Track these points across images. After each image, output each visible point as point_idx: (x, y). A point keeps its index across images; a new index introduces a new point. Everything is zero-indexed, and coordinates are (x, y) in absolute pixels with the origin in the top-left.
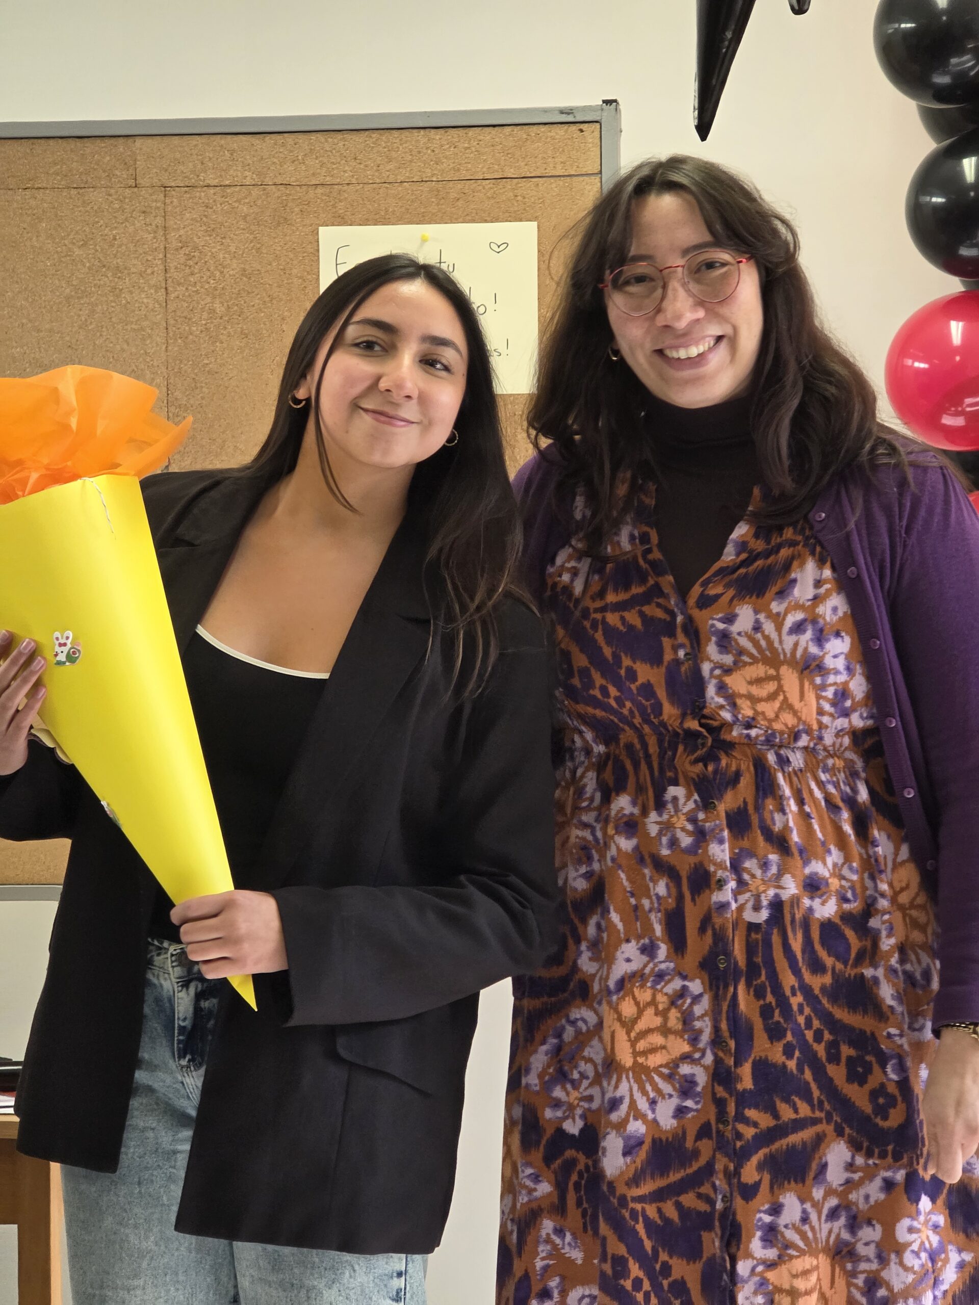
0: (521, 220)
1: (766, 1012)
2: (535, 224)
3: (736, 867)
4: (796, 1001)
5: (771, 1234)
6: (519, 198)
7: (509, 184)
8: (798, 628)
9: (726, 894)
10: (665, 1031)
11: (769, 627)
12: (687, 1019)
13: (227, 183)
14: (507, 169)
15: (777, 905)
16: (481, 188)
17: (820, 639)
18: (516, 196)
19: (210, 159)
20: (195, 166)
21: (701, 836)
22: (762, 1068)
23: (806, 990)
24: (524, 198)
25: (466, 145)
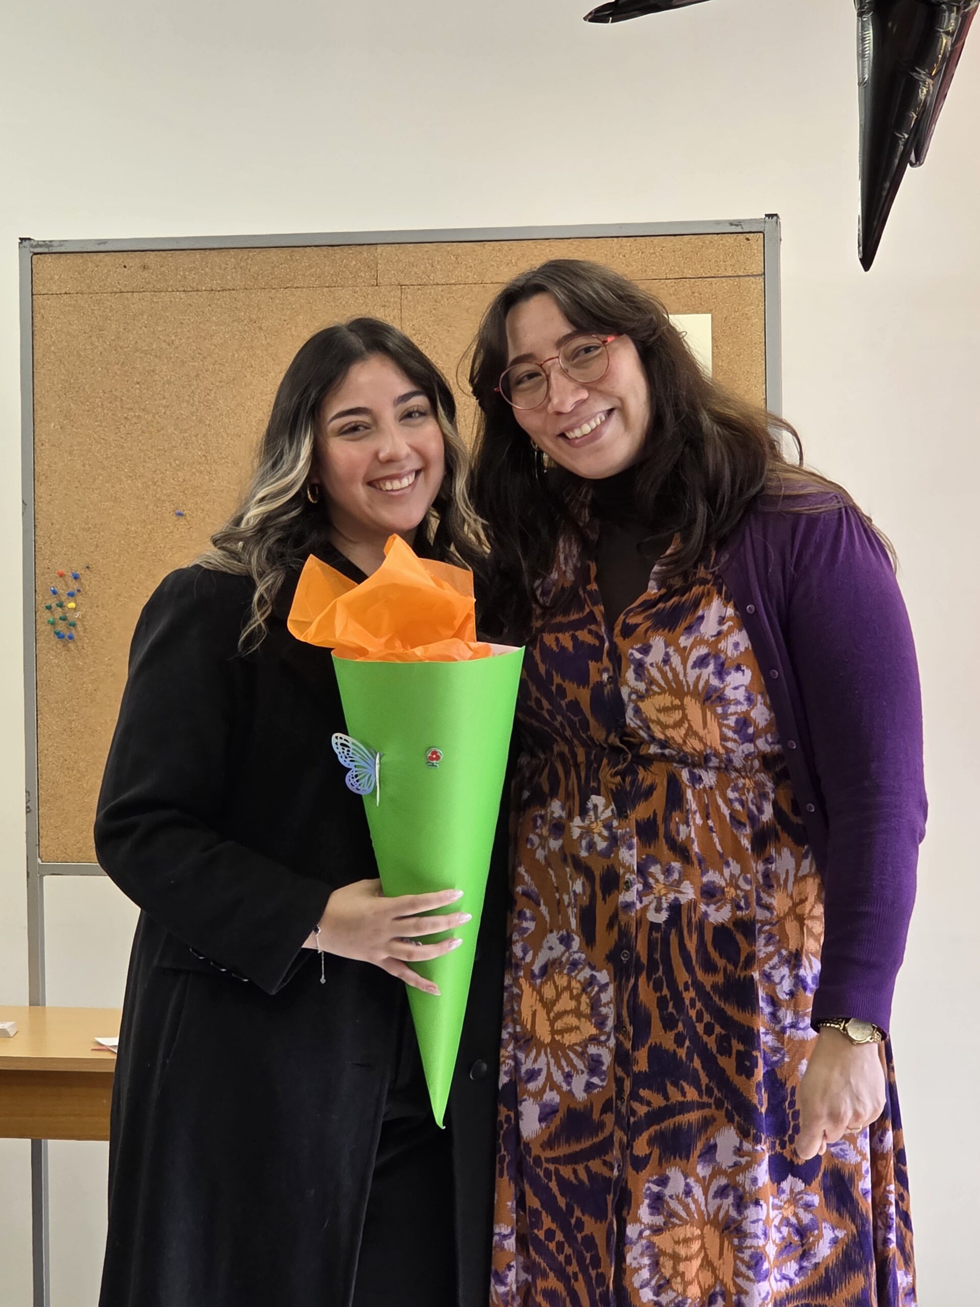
0: (698, 313)
1: (662, 1003)
2: (710, 315)
3: (642, 871)
4: (689, 995)
5: (657, 1203)
6: (696, 294)
7: (687, 283)
8: (702, 662)
9: (630, 896)
10: (577, 1013)
11: (676, 660)
12: (595, 1004)
13: (453, 282)
14: (686, 270)
15: (675, 908)
16: (664, 285)
17: (721, 672)
18: (694, 293)
19: (439, 262)
20: (426, 268)
21: (614, 841)
22: (656, 1053)
23: (698, 987)
24: (700, 294)
25: (652, 251)
